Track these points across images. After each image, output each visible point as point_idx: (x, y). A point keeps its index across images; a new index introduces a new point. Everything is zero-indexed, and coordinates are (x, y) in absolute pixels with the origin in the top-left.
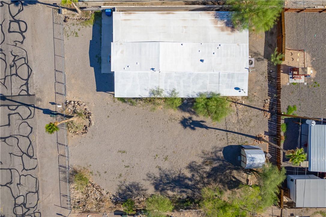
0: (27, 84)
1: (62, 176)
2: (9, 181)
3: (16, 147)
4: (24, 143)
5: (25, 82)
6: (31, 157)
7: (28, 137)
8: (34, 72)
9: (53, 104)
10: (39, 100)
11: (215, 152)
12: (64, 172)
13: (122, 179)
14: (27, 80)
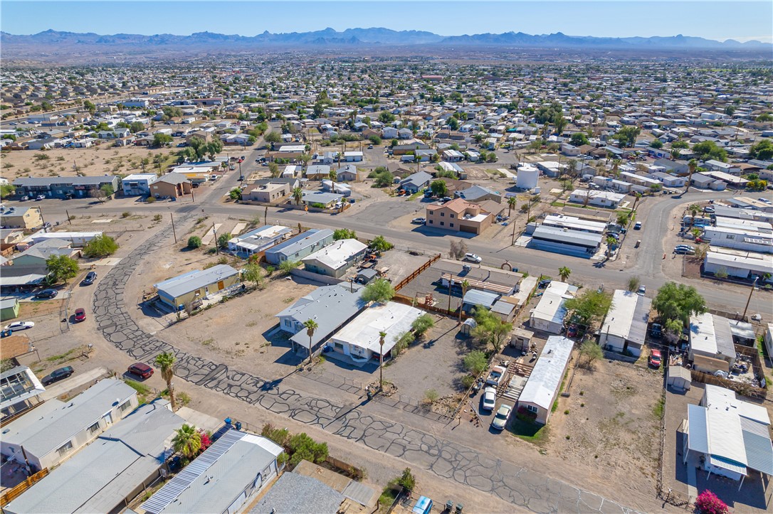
0: (333, 406)
1: (421, 413)
2: (402, 448)
3: (377, 432)
4: (377, 425)
5: (330, 406)
6: (392, 426)
7: (374, 421)
8: (328, 399)
9: (361, 398)
10: (350, 405)
11: (455, 343)
12: (419, 411)
13: (446, 384)
14: (330, 404)
